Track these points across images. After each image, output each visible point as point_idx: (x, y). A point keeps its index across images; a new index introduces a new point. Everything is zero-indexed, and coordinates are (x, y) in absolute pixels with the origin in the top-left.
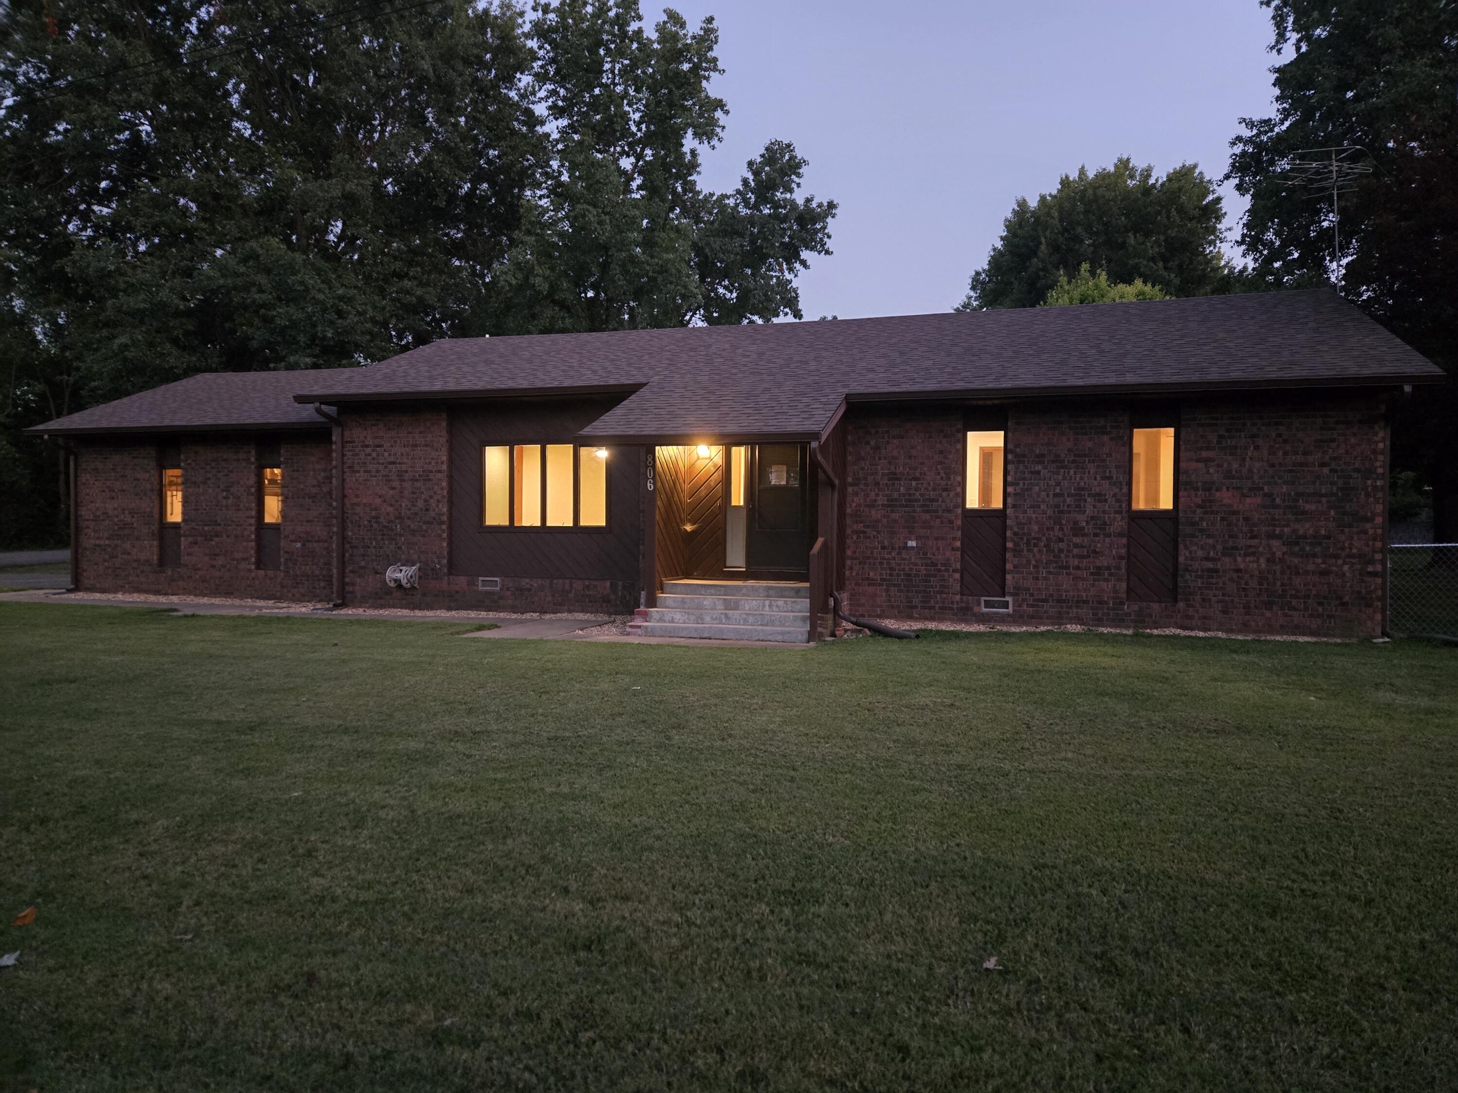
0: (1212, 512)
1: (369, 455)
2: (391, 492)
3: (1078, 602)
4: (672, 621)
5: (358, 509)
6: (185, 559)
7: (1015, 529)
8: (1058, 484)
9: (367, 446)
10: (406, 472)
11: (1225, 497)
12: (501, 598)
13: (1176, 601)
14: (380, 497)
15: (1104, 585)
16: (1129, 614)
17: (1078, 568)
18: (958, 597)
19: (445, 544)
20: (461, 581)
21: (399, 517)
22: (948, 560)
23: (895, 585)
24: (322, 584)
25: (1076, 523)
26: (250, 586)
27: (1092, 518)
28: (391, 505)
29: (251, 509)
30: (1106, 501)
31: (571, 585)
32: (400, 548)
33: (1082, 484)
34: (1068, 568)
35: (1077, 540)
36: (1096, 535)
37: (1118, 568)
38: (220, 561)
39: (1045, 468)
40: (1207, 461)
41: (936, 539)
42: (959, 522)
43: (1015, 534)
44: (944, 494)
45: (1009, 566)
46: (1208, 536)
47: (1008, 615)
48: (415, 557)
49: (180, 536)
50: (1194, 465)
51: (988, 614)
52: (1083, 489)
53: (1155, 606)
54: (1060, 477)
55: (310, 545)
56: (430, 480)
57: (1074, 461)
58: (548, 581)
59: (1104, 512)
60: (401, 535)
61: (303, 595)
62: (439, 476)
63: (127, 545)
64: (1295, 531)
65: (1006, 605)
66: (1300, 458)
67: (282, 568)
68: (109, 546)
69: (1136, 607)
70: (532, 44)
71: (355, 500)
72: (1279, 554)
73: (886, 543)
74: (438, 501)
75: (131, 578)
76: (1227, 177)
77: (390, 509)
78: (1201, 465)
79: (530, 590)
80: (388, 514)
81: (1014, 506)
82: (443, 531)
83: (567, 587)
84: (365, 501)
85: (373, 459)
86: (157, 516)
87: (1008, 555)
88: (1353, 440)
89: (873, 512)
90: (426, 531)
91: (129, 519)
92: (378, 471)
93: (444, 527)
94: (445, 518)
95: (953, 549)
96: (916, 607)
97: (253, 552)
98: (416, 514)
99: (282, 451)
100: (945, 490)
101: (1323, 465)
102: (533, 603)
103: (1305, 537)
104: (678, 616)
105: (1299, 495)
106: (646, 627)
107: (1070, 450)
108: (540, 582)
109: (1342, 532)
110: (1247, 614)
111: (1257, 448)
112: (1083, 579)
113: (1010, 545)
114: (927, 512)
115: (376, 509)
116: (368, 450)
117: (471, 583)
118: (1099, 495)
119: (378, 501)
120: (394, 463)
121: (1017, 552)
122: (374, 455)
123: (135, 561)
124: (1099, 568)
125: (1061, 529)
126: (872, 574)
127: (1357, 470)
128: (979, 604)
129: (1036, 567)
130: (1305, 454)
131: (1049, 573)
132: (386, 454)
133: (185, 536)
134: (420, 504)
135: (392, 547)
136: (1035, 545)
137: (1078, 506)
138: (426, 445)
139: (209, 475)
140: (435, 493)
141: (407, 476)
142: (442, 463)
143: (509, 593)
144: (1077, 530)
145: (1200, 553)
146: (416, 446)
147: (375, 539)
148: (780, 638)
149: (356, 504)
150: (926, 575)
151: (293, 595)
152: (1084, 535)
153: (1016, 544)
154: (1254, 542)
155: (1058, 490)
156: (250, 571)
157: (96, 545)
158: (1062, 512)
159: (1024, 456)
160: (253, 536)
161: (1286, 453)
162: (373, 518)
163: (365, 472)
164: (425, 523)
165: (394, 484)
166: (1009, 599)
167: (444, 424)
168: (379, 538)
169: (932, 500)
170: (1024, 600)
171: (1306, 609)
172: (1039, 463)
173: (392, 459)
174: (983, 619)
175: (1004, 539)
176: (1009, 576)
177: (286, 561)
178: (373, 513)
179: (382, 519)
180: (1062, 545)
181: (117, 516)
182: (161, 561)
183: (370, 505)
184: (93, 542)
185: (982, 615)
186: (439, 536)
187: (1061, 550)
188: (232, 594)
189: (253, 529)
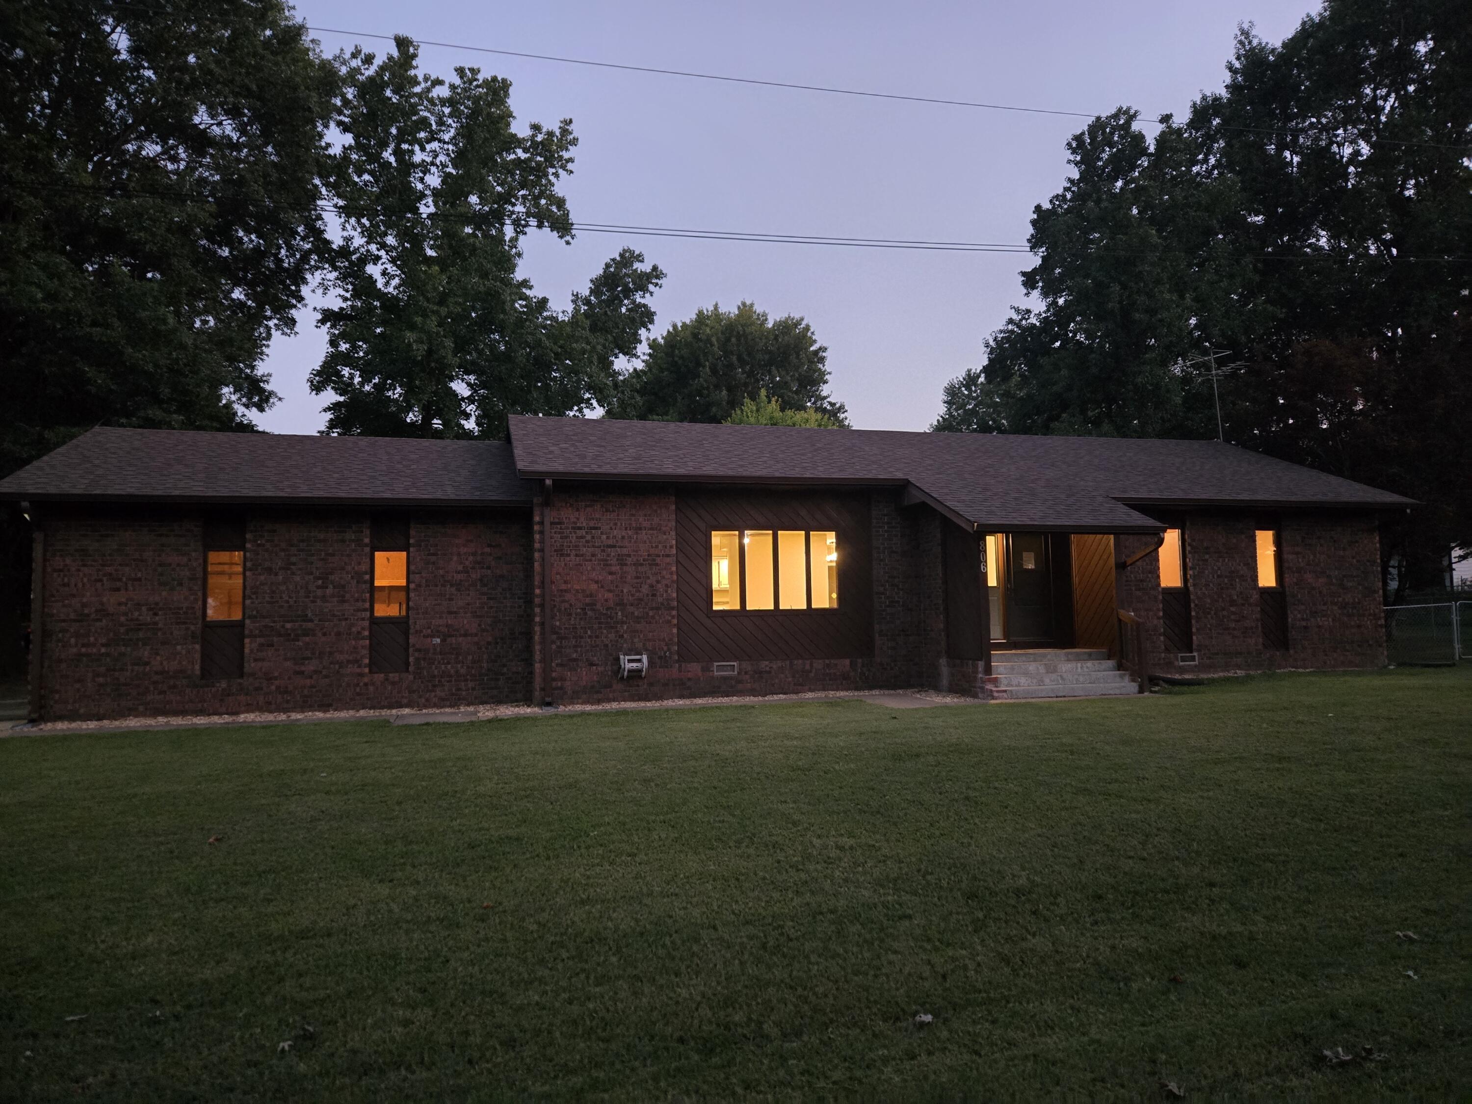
0: (1303, 588)
1: (582, 537)
3: (1236, 653)
5: (568, 596)
6: (250, 666)
7: (1196, 602)
8: (1219, 569)
9: (580, 528)
10: (629, 556)
11: (1309, 577)
12: (740, 682)
13: (1287, 649)
14: (597, 582)
16: (1265, 660)
17: (1234, 629)
18: (1163, 655)
19: (675, 631)
20: (695, 668)
21: (621, 604)
24: (471, 684)
25: (1231, 596)
26: (359, 694)
27: (1240, 593)
28: (610, 591)
29: (364, 601)
30: (1246, 580)
31: (811, 665)
32: (622, 636)
33: (1233, 569)
34: (1229, 629)
35: (1232, 609)
36: (1243, 605)
37: (1257, 627)
38: (311, 666)
39: (1211, 557)
40: (1297, 553)
41: (1147, 610)
42: (1161, 597)
43: (1196, 605)
44: (1150, 575)
45: (1194, 630)
46: (1302, 604)
47: (1196, 666)
48: (640, 645)
49: (243, 637)
50: (1291, 557)
51: (1183, 666)
52: (1233, 572)
53: (1278, 653)
54: (1220, 564)
55: (453, 640)
56: (657, 565)
58: (788, 662)
59: (1246, 589)
60: (623, 623)
61: (443, 700)
62: (668, 560)
63: (146, 653)
65: (1193, 659)
66: (1342, 553)
67: (411, 669)
68: (108, 655)
69: (1268, 655)
71: (563, 587)
72: (1338, 616)
74: (667, 586)
75: (149, 698)
77: (610, 595)
78: (1294, 556)
79: (770, 672)
80: (606, 600)
81: (1194, 585)
82: (673, 617)
83: (808, 667)
84: (577, 587)
85: (587, 542)
86: (199, 613)
87: (1193, 621)
88: (1365, 542)
90: (653, 617)
91: (146, 617)
92: (593, 555)
93: (674, 613)
95: (1159, 618)
97: (365, 652)
98: (641, 600)
99: (412, 532)
101: (1353, 558)
102: (773, 685)
103: (1348, 603)
105: (1344, 576)
107: (1224, 545)
108: (779, 664)
109: (1365, 600)
110: (1326, 655)
111: (1321, 545)
112: (1238, 637)
113: (1193, 614)
114: (1140, 590)
115: (591, 595)
116: (580, 533)
117: (706, 669)
118: (1243, 576)
119: (594, 587)
120: (614, 546)
121: (1198, 619)
122: (589, 537)
123: (156, 673)
124: (1246, 628)
125: (1223, 601)
127: (1368, 561)
128: (1177, 660)
129: (1210, 630)
130: (1344, 549)
131: (1219, 634)
132: (604, 537)
133: (252, 636)
134: (645, 589)
135: (612, 636)
136: (1209, 613)
137: (1232, 585)
138: (652, 529)
139: (293, 559)
140: (663, 577)
141: (629, 561)
142: (671, 547)
143: (747, 676)
144: (1233, 603)
145: (1299, 616)
146: (640, 529)
147: (590, 628)
148: (1118, 692)
149: (566, 591)
151: (427, 700)
152: (1236, 605)
153: (1197, 613)
154: (1325, 608)
155: (1219, 573)
156: (361, 675)
157: (79, 655)
158: (1222, 589)
159: (1197, 548)
160: (366, 633)
161: (1335, 549)
162: (587, 605)
163: (577, 555)
164: (652, 609)
165: (613, 569)
166: (1195, 654)
167: (673, 507)
168: (596, 626)
169: (1142, 581)
170: (1204, 654)
171: (1353, 650)
172: (1207, 553)
173: (610, 542)
174: (1182, 670)
175: (1189, 609)
176: (1194, 638)
177: (417, 660)
178: (588, 600)
179: (598, 606)
180: (1225, 613)
181: (125, 614)
182: (205, 673)
183: (583, 591)
184: (75, 650)
185: (1180, 667)
186: (669, 622)
187: (1224, 616)
188: (330, 705)
189: (366, 623)
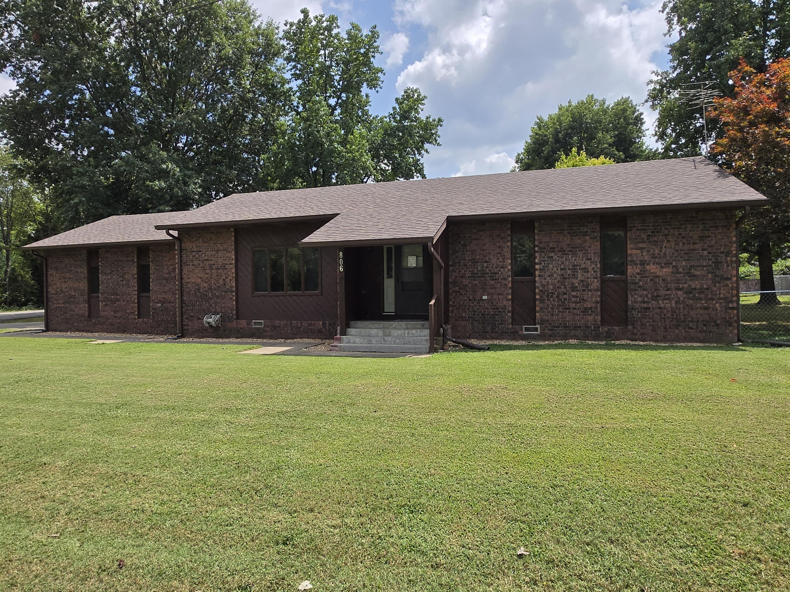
2: (206, 276)
3: (575, 327)
4: (355, 343)
5: (189, 285)
6: (102, 313)
7: (541, 288)
12: (265, 331)
13: (627, 325)
14: (200, 278)
16: (603, 333)
18: (510, 326)
19: (234, 303)
20: (243, 323)
21: (210, 289)
23: (476, 321)
26: (135, 327)
28: (206, 282)
31: (301, 323)
32: (211, 305)
34: (569, 309)
35: (574, 293)
37: (596, 308)
38: (119, 314)
40: (642, 249)
41: (499, 294)
42: (510, 285)
43: (541, 291)
45: (538, 309)
47: (538, 335)
48: (219, 310)
50: (635, 252)
53: (617, 328)
55: (166, 305)
56: (226, 269)
58: (289, 322)
60: (211, 299)
61: (162, 332)
62: (231, 266)
63: (73, 307)
65: (536, 330)
66: (692, 247)
67: (151, 317)
69: (606, 329)
70: (284, 42)
71: (187, 281)
73: (471, 298)
74: (230, 280)
75: (74, 324)
76: (647, 101)
77: (206, 285)
79: (280, 327)
80: (204, 287)
83: (299, 325)
84: (192, 281)
85: (197, 258)
88: (719, 237)
89: (464, 280)
90: (224, 296)
92: (199, 265)
93: (234, 294)
94: (234, 289)
95: (507, 300)
96: (487, 332)
97: (136, 309)
98: (219, 287)
99: (150, 256)
100: (502, 267)
102: (281, 334)
104: (358, 340)
106: (340, 346)
108: (285, 322)
112: (577, 314)
113: (538, 297)
114: (493, 280)
116: (194, 254)
117: (248, 324)
118: (585, 268)
121: (542, 301)
123: (76, 315)
126: (464, 315)
128: (522, 330)
129: (552, 308)
130: (694, 243)
133: (101, 301)
134: (221, 282)
135: (207, 305)
137: (574, 275)
138: (224, 250)
139: (113, 269)
140: (229, 275)
141: (214, 267)
142: (232, 259)
143: (268, 328)
144: (574, 288)
146: (218, 251)
147: (198, 301)
149: (188, 283)
150: (493, 315)
151: (157, 332)
152: (578, 291)
153: (541, 296)
154: (667, 293)
155: (562, 267)
156: (135, 319)
157: (57, 307)
158: (565, 278)
160: (136, 301)
162: (197, 289)
163: (192, 265)
164: (224, 292)
165: (208, 271)
166: (538, 326)
167: (233, 238)
168: (200, 300)
169: (495, 273)
170: (546, 327)
171: (697, 328)
173: (206, 258)
174: (524, 338)
177: (153, 313)
179: (201, 290)
180: (566, 296)
181: (67, 292)
182: (90, 315)
183: (195, 282)
184: (55, 305)
185: (524, 335)
186: (232, 298)
187: (565, 299)
188: (126, 331)
189: (136, 296)
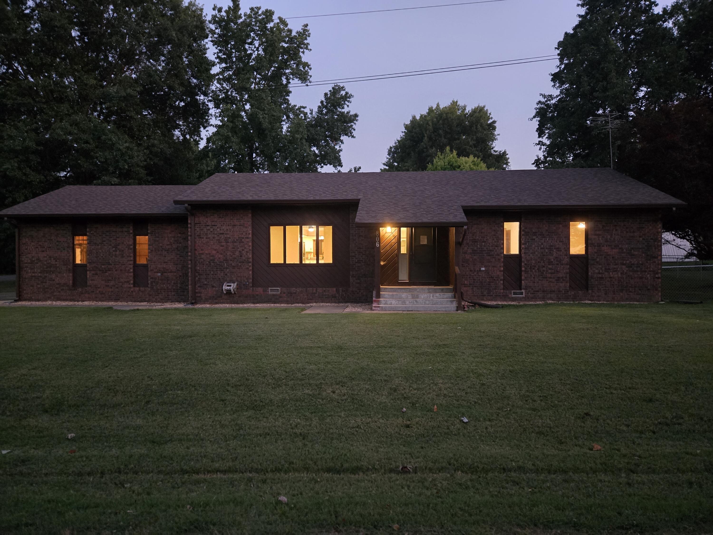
0: (601, 255)
1: (209, 230)
2: (221, 248)
3: (551, 291)
4: (391, 304)
5: (203, 256)
6: (89, 282)
7: (526, 262)
8: (542, 244)
9: (208, 226)
10: (230, 238)
11: (605, 249)
12: (280, 297)
13: (588, 290)
14: (215, 250)
15: (561, 284)
16: (570, 296)
17: (550, 278)
18: (502, 291)
19: (251, 272)
20: (260, 290)
21: (226, 260)
22: (498, 275)
23: (475, 287)
24: (173, 293)
25: (549, 259)
26: (129, 296)
27: (556, 258)
28: (221, 254)
29: (131, 257)
30: (561, 251)
32: (226, 275)
33: (552, 244)
34: (546, 278)
35: (550, 267)
36: (557, 264)
37: (566, 277)
38: (112, 283)
39: (537, 237)
40: (599, 235)
41: (493, 267)
42: (502, 260)
43: (525, 264)
44: (496, 248)
45: (523, 278)
46: (599, 264)
47: (523, 297)
48: (235, 279)
49: (87, 271)
50: (593, 237)
51: (515, 297)
52: (552, 246)
53: (580, 292)
54: (543, 241)
55: (166, 274)
56: (243, 242)
57: (548, 235)
58: (305, 289)
59: (560, 255)
60: (227, 268)
61: (162, 299)
62: (248, 240)
63: (53, 276)
64: (630, 262)
65: (522, 293)
66: (632, 234)
67: (149, 286)
68: (41, 276)
69: (573, 293)
71: (201, 252)
72: (625, 271)
73: (472, 269)
74: (247, 252)
75: (55, 294)
77: (222, 256)
78: (596, 237)
79: (295, 293)
80: (219, 258)
81: (525, 253)
82: (250, 266)
83: (314, 291)
84: (207, 252)
85: (211, 232)
86: (71, 261)
87: (523, 273)
88: (650, 228)
89: (466, 256)
90: (240, 266)
91: (53, 262)
92: (214, 238)
93: (250, 264)
94: (251, 260)
95: (500, 271)
96: (485, 295)
97: (131, 278)
98: (235, 258)
99: (149, 228)
100: (497, 246)
101: (640, 237)
102: (297, 299)
103: (633, 264)
104: (393, 302)
105: (633, 248)
106: (382, 307)
107: (547, 230)
108: (301, 289)
109: (647, 262)
110: (614, 294)
111: (616, 230)
112: (553, 282)
113: (523, 269)
114: (489, 255)
115: (213, 256)
116: (208, 228)
117: (265, 291)
118: (558, 248)
119: (214, 252)
120: (223, 234)
121: (526, 272)
122: (212, 230)
123: (57, 284)
124: (559, 278)
125: (544, 262)
126: (466, 282)
127: (652, 239)
128: (511, 294)
129: (534, 278)
130: (634, 232)
131: (540, 280)
132: (219, 229)
133: (90, 271)
134: (237, 253)
135: (222, 274)
136: (534, 269)
137: (550, 253)
138: (240, 226)
139: (104, 239)
140: (245, 248)
141: (230, 240)
142: (249, 234)
143: (285, 295)
144: (550, 263)
145: (597, 271)
146: (235, 225)
147: (213, 270)
148: (444, 309)
149: (202, 254)
150: (489, 282)
151: (156, 299)
152: (553, 265)
153: (526, 269)
154: (615, 267)
155: (542, 246)
156: (130, 288)
157: (32, 276)
158: (544, 255)
159: (529, 232)
160: (132, 270)
161: (627, 232)
162: (211, 260)
163: (207, 238)
164: (240, 262)
165: (223, 244)
166: (523, 291)
167: (250, 215)
168: (215, 270)
169: (491, 251)
170: (529, 291)
171: (635, 292)
172: (534, 235)
173: (222, 232)
174: (513, 299)
175: (520, 266)
176: (523, 282)
177: (152, 282)
178: (211, 258)
179: (216, 261)
180: (544, 269)
181: (46, 261)
182: (74, 284)
183: (210, 254)
184: (30, 274)
185: (513, 298)
186: (248, 268)
187: (544, 271)
188: (119, 300)
189: (132, 266)
